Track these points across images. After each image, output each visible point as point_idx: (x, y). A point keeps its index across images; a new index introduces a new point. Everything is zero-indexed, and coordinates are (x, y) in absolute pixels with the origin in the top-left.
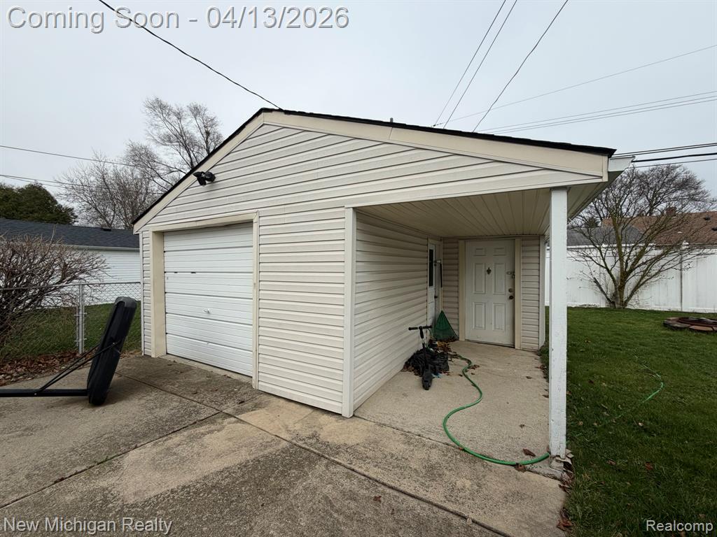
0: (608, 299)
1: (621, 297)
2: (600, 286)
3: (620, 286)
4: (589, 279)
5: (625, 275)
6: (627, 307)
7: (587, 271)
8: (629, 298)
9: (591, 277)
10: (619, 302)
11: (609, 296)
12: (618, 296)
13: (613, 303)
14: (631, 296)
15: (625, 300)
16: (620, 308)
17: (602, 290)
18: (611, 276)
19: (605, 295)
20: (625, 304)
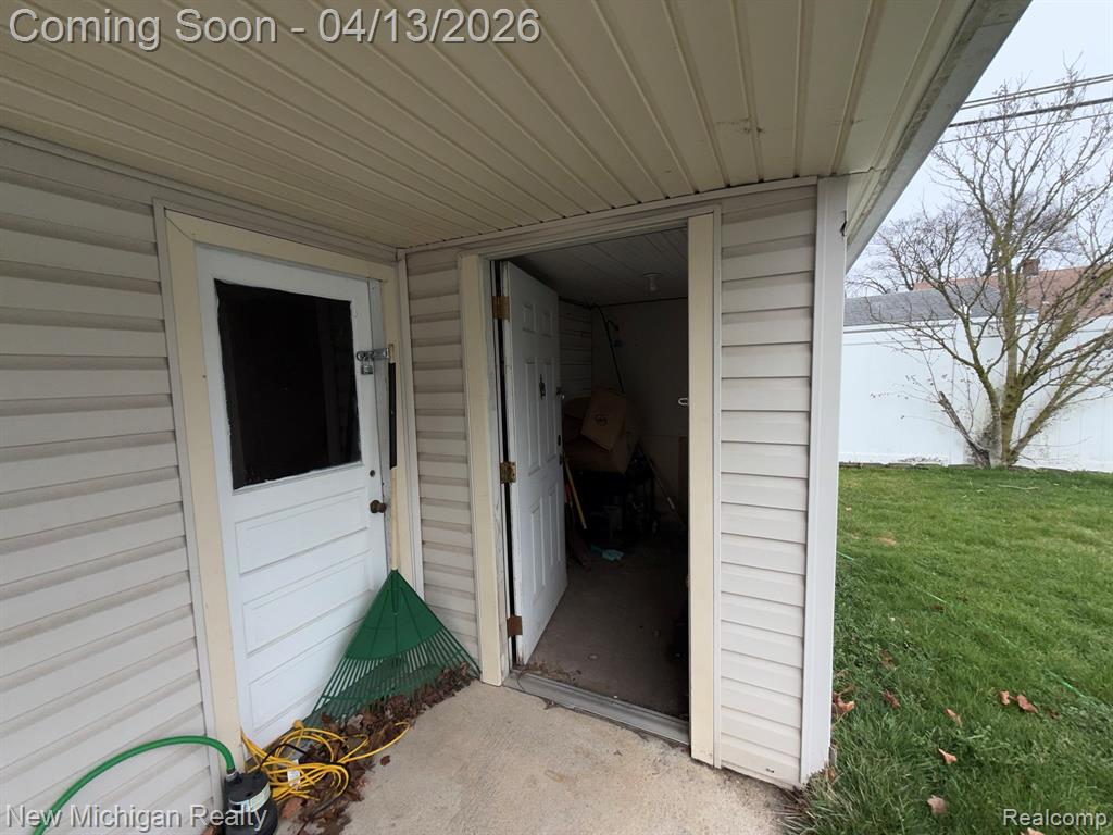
0: (971, 444)
1: (1006, 441)
2: (953, 415)
3: (1005, 411)
4: (925, 396)
5: (1019, 383)
6: (1017, 464)
7: (923, 376)
8: (1023, 442)
9: (932, 389)
10: (1000, 452)
11: (973, 437)
12: (1000, 437)
13: (985, 454)
14: (1029, 436)
15: (1013, 445)
16: (1000, 468)
17: (958, 424)
18: (987, 386)
19: (965, 433)
20: (1013, 455)
